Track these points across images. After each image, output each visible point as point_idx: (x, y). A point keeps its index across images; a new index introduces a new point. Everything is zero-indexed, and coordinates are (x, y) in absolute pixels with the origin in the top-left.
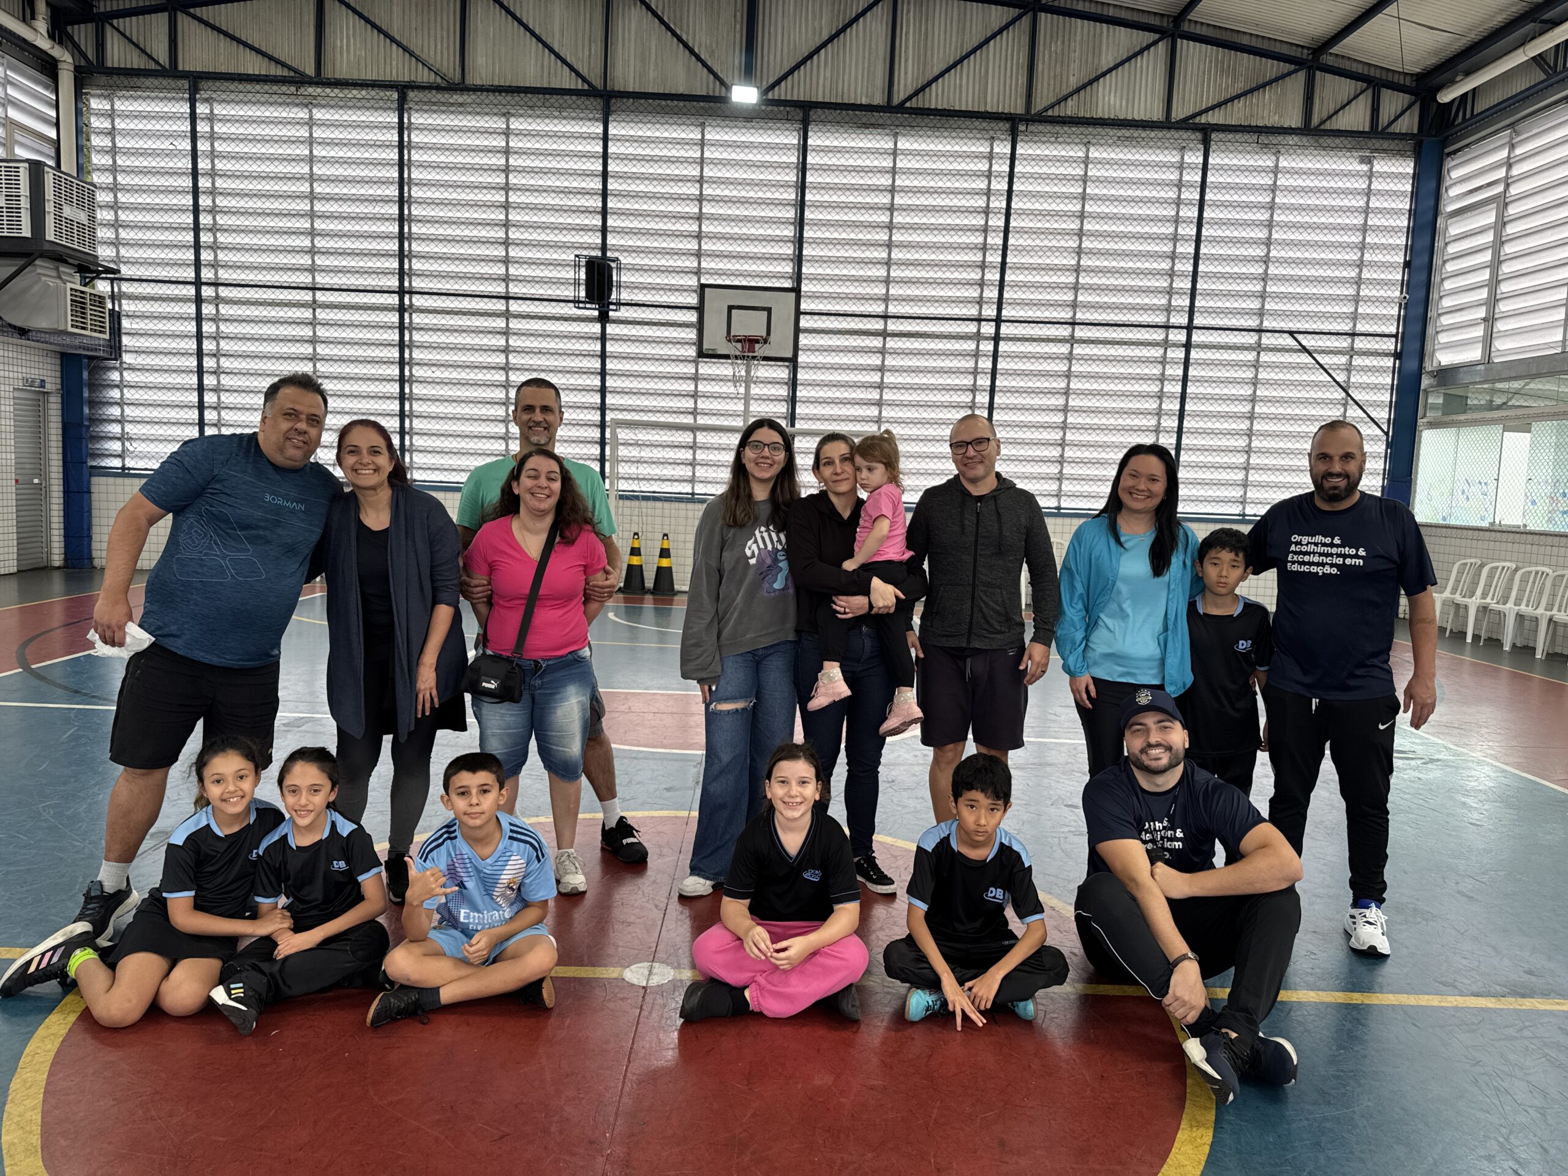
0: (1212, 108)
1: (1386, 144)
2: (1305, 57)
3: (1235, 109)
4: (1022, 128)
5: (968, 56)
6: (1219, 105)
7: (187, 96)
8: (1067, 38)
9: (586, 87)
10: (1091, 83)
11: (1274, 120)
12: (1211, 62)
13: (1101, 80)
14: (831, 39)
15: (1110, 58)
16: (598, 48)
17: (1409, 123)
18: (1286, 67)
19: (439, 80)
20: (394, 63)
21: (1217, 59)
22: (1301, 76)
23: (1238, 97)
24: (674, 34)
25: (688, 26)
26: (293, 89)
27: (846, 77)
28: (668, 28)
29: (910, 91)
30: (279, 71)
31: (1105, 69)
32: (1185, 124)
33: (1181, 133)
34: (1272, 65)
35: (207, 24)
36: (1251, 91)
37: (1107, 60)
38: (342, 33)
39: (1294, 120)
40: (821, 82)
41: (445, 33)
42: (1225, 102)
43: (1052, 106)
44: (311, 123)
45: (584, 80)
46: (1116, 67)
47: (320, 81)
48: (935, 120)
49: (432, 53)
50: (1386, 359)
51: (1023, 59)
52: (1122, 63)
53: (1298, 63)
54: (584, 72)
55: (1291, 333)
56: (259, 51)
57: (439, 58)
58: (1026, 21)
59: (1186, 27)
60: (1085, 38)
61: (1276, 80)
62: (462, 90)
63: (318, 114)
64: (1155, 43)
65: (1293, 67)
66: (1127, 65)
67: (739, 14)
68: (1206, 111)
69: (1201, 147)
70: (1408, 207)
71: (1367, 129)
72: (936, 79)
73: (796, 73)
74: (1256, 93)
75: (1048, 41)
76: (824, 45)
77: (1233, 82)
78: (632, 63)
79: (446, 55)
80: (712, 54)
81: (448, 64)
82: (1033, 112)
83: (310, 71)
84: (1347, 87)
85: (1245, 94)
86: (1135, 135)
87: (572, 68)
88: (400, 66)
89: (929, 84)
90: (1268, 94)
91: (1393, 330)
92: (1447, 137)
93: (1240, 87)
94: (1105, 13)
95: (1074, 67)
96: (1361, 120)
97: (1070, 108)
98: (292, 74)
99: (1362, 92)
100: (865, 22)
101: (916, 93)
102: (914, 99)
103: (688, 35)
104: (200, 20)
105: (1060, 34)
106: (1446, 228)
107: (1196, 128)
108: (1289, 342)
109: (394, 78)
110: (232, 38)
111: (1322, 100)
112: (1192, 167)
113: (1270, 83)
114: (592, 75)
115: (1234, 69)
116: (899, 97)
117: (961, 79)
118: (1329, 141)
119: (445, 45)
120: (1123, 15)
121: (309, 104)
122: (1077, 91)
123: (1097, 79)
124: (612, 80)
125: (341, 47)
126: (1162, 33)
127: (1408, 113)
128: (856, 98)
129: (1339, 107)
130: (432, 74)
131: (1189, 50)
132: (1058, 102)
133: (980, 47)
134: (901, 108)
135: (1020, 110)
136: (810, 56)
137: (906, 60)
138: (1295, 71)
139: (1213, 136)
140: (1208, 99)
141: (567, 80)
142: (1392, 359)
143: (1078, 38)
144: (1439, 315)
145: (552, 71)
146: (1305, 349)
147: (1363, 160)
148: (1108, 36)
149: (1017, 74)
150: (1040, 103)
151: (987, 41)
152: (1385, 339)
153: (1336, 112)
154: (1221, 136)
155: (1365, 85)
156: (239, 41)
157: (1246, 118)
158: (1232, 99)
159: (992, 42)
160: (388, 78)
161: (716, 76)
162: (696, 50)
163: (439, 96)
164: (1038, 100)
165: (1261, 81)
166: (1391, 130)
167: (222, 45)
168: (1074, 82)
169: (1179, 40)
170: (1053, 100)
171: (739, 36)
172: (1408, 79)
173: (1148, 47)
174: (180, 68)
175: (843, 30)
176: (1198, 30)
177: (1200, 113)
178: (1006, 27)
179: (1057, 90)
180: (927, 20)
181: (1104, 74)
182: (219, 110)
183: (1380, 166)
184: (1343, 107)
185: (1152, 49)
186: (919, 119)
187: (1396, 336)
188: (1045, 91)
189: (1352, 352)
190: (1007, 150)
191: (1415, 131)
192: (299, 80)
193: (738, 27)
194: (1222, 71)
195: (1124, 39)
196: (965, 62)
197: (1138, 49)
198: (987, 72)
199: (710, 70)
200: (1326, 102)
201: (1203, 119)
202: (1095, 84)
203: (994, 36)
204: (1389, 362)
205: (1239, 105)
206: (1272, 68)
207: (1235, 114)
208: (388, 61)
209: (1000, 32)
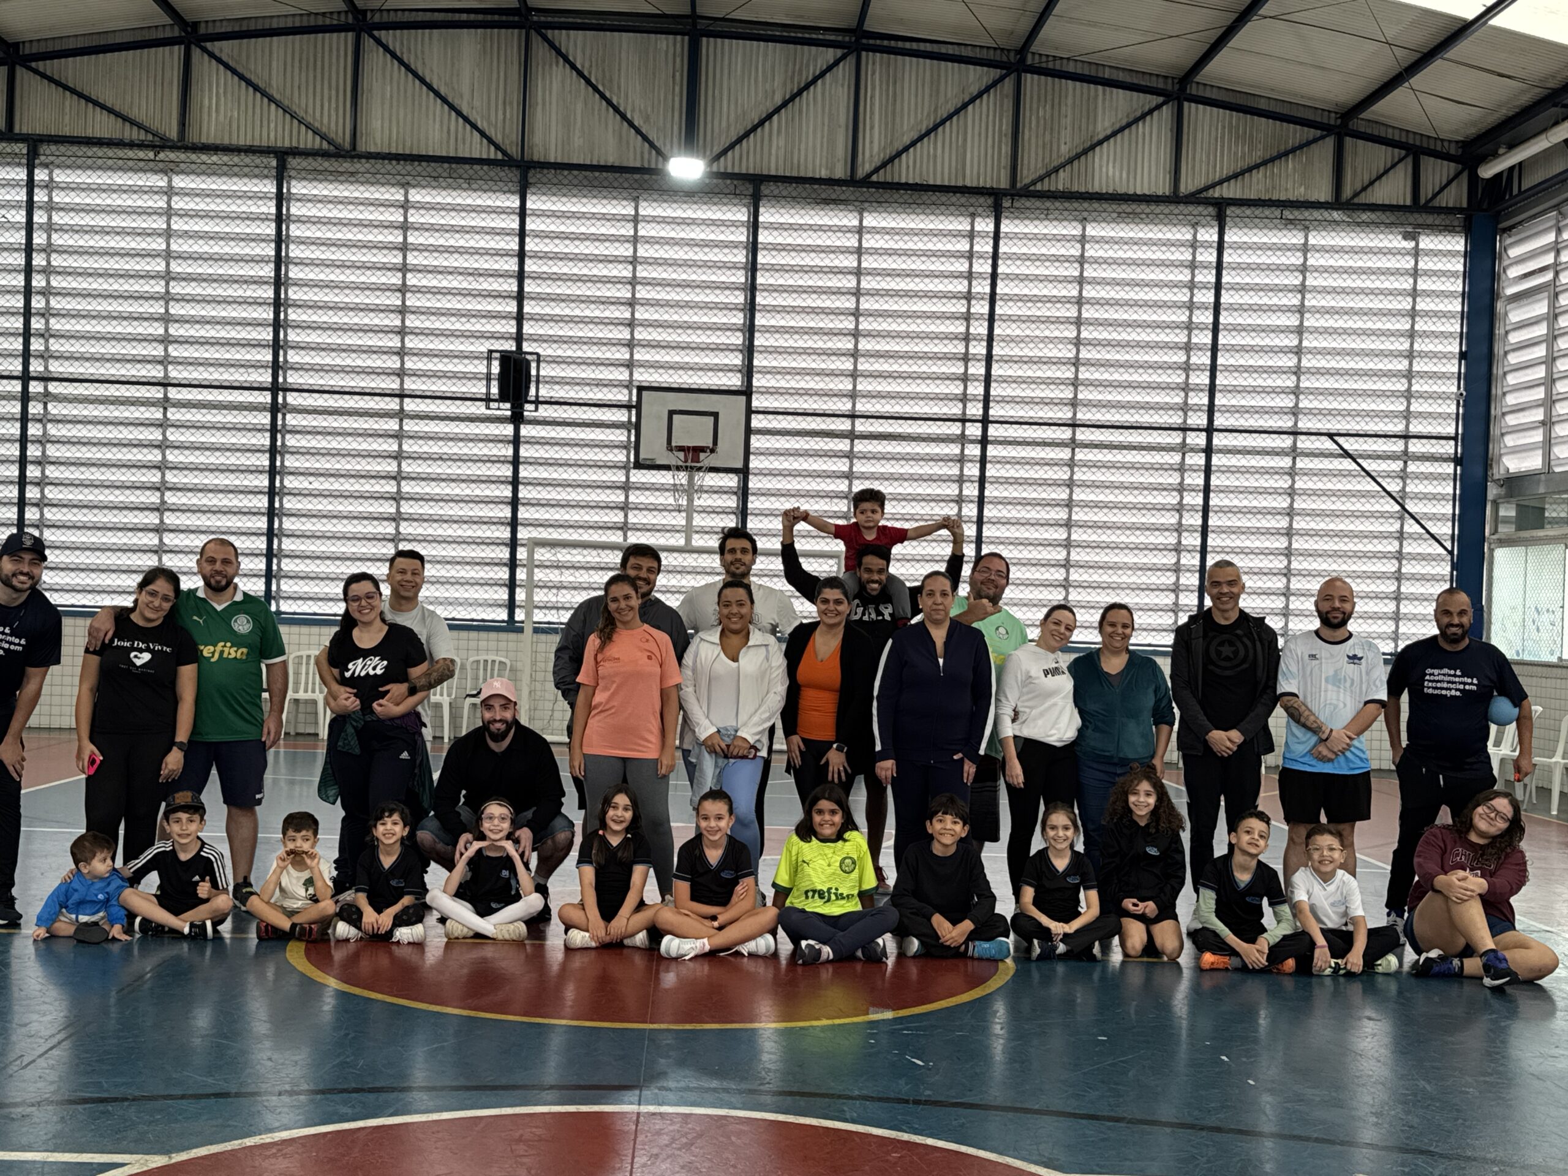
0: (1228, 179)
1: (1430, 219)
2: (1332, 122)
3: (1254, 179)
4: (1006, 203)
5: (943, 122)
6: (1235, 176)
7: (24, 161)
8: (1056, 101)
9: (500, 156)
10: (1085, 152)
11: (1298, 193)
12: (1224, 127)
13: (1098, 149)
14: (785, 104)
15: (1107, 124)
16: (513, 112)
17: (1456, 195)
18: (1312, 133)
19: (325, 145)
20: (272, 125)
21: (1230, 123)
22: (1330, 143)
23: (1257, 166)
24: (602, 96)
25: (619, 87)
26: (151, 155)
27: (803, 147)
28: (596, 89)
29: (877, 162)
30: (136, 135)
31: (1101, 137)
32: (1195, 198)
33: (1191, 208)
34: (1295, 132)
35: (51, 80)
36: (1272, 160)
37: (1104, 126)
38: (210, 90)
39: (1323, 193)
40: (774, 152)
41: (334, 92)
42: (1242, 173)
43: (1041, 179)
44: (170, 192)
45: (498, 147)
46: (1114, 134)
47: (183, 144)
48: (906, 195)
49: (318, 114)
50: (1445, 465)
51: (1007, 125)
52: (1121, 130)
53: (1326, 129)
54: (498, 139)
55: (1331, 436)
56: (110, 111)
57: (325, 121)
58: (1008, 84)
59: (1193, 90)
60: (1078, 102)
61: (1301, 147)
62: (352, 157)
63: (179, 182)
64: (1158, 107)
65: (1319, 133)
66: (1127, 132)
67: (678, 74)
68: (1220, 182)
69: (1216, 223)
70: (1460, 289)
71: (1408, 202)
72: (906, 149)
73: (744, 142)
74: (1277, 162)
75: (1035, 106)
76: (777, 110)
77: (1250, 151)
78: (553, 128)
79: (334, 118)
80: (647, 119)
81: (337, 126)
82: (1019, 185)
83: (173, 134)
84: (1381, 155)
85: (1264, 163)
86: (1138, 210)
87: (483, 134)
88: (280, 129)
89: (899, 154)
90: (1291, 162)
91: (1451, 430)
92: (1499, 212)
93: (1257, 156)
94: (1100, 75)
95: (1066, 135)
96: (1401, 192)
97: (1062, 182)
98: (150, 137)
99: (1400, 160)
100: (824, 84)
101: (884, 165)
102: (882, 172)
103: (619, 97)
104: (43, 76)
105: (1049, 97)
106: (1506, 314)
107: (1208, 202)
108: (1328, 444)
109: (272, 143)
110: (81, 95)
111: (1354, 169)
112: (1206, 245)
113: (1293, 151)
114: (507, 142)
115: (1251, 136)
116: (865, 167)
117: (935, 149)
118: (1365, 216)
119: (333, 105)
120: (1121, 77)
121: (168, 170)
122: (1070, 161)
123: (1092, 148)
124: (531, 148)
125: (210, 108)
126: (1168, 96)
127: (1454, 184)
128: (814, 171)
129: (1374, 176)
130: (318, 138)
131: (1200, 117)
132: (1048, 175)
133: (957, 112)
134: (866, 182)
135: (1004, 184)
136: (761, 123)
137: (872, 128)
138: (1322, 138)
139: (1228, 212)
140: (1222, 168)
141: (476, 148)
142: (1452, 465)
143: (1070, 101)
144: (1504, 414)
145: (460, 136)
146: (1347, 454)
147: (1406, 236)
148: (1104, 100)
149: (1000, 142)
150: (1026, 175)
151: (965, 106)
152: (1443, 442)
153: (1372, 183)
154: (1238, 211)
155: (1403, 152)
156: (88, 99)
157: (1267, 191)
158: (1250, 170)
159: (970, 107)
160: (265, 143)
161: (652, 145)
162: (629, 116)
163: (326, 164)
164: (1025, 172)
165: (1282, 149)
166: (1436, 203)
167: (67, 103)
168: (1065, 150)
169: (1186, 104)
170: (1042, 172)
171: (678, 100)
172: (1453, 146)
173: (1150, 112)
174: (17, 130)
175: (800, 93)
176: (1208, 94)
177: (1213, 186)
178: (987, 90)
179: (1047, 160)
180: (895, 83)
181: (1100, 143)
182: (60, 176)
183: (1427, 242)
184: (1379, 177)
185: (1156, 113)
186: (887, 195)
187: (1455, 438)
188: (1033, 161)
189: (1406, 456)
190: (991, 227)
191: (1465, 205)
192: (161, 144)
193: (677, 89)
194: (1237, 138)
195: (1122, 103)
196: (940, 129)
197: (1138, 114)
198: (965, 140)
199: (645, 138)
200: (1359, 172)
201: (1216, 193)
202: (1090, 154)
203: (972, 100)
204: (1449, 468)
205: (1258, 176)
206: (1295, 134)
207: (1256, 186)
208: (265, 123)
209: (980, 95)
